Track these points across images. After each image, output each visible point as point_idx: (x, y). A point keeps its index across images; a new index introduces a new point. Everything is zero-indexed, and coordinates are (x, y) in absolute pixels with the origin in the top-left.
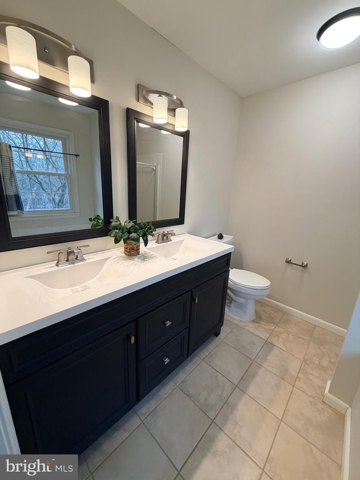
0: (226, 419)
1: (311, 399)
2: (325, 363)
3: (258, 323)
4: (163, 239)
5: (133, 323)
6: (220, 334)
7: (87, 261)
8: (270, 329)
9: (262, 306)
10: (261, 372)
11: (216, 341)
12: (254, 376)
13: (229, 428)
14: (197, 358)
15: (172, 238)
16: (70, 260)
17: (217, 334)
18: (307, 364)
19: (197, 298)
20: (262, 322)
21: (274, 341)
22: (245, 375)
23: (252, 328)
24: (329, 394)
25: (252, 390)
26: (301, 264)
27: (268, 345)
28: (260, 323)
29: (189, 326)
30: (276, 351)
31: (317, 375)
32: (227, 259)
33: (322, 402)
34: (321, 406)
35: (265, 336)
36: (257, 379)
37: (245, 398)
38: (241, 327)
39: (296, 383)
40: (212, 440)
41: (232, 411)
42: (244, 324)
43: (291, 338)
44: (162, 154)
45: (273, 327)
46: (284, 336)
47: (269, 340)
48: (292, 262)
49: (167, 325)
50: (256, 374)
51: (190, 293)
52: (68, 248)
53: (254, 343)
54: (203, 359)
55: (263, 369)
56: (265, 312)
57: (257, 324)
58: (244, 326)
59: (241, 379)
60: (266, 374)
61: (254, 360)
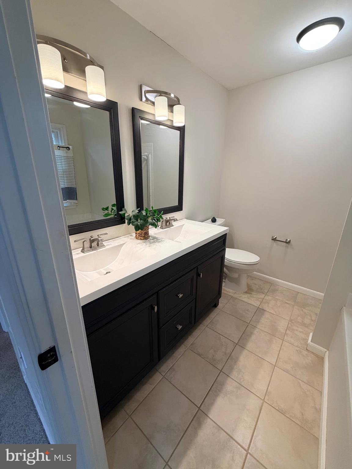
0: (231, 369)
1: (297, 349)
2: (307, 321)
3: (250, 293)
4: (166, 224)
5: (155, 296)
6: (218, 305)
7: (107, 247)
8: (261, 298)
9: (253, 279)
10: (256, 331)
11: (216, 311)
12: (250, 335)
13: (234, 374)
14: (201, 325)
15: (174, 223)
16: (93, 247)
17: (216, 305)
18: (292, 322)
19: (201, 274)
21: (265, 307)
22: (243, 336)
23: (245, 298)
24: (311, 343)
25: (250, 345)
26: (285, 241)
27: (260, 311)
28: (252, 294)
29: (196, 298)
30: (267, 315)
31: (301, 330)
32: (224, 239)
33: (306, 350)
34: (305, 353)
35: (256, 303)
36: (253, 337)
37: (245, 352)
38: (236, 298)
39: (285, 338)
40: (222, 384)
41: (235, 362)
42: (238, 296)
43: (279, 304)
44: (152, 144)
45: (262, 296)
46: (272, 302)
47: (260, 307)
48: (277, 239)
49: (180, 297)
50: (252, 333)
51: (196, 269)
52: (91, 236)
53: (248, 310)
54: (207, 326)
55: (257, 330)
56: (255, 284)
57: (249, 295)
58: (238, 297)
59: (240, 338)
60: (260, 333)
61: (249, 323)
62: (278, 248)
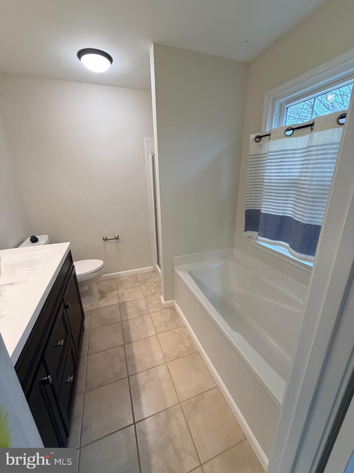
0: (134, 366)
1: (160, 312)
2: (153, 291)
3: (105, 297)
8: (116, 295)
9: (98, 284)
10: (130, 323)
12: (128, 330)
13: (139, 368)
18: (146, 298)
20: (107, 295)
21: (123, 299)
22: (124, 334)
23: (103, 303)
24: (165, 302)
25: (134, 336)
26: (115, 238)
27: (122, 306)
29: (71, 334)
30: (129, 305)
31: (154, 299)
32: (70, 255)
33: (164, 309)
34: (164, 311)
35: (115, 301)
36: (132, 328)
37: (134, 345)
38: (96, 309)
39: (150, 311)
40: (137, 384)
41: (134, 359)
42: (96, 306)
43: (130, 290)
45: (116, 292)
46: (126, 292)
47: (120, 302)
50: (128, 327)
51: (63, 302)
53: (113, 312)
54: (88, 355)
55: (130, 321)
56: (104, 286)
57: (105, 299)
58: (97, 306)
59: (123, 338)
60: (134, 321)
61: (121, 321)
62: (111, 246)
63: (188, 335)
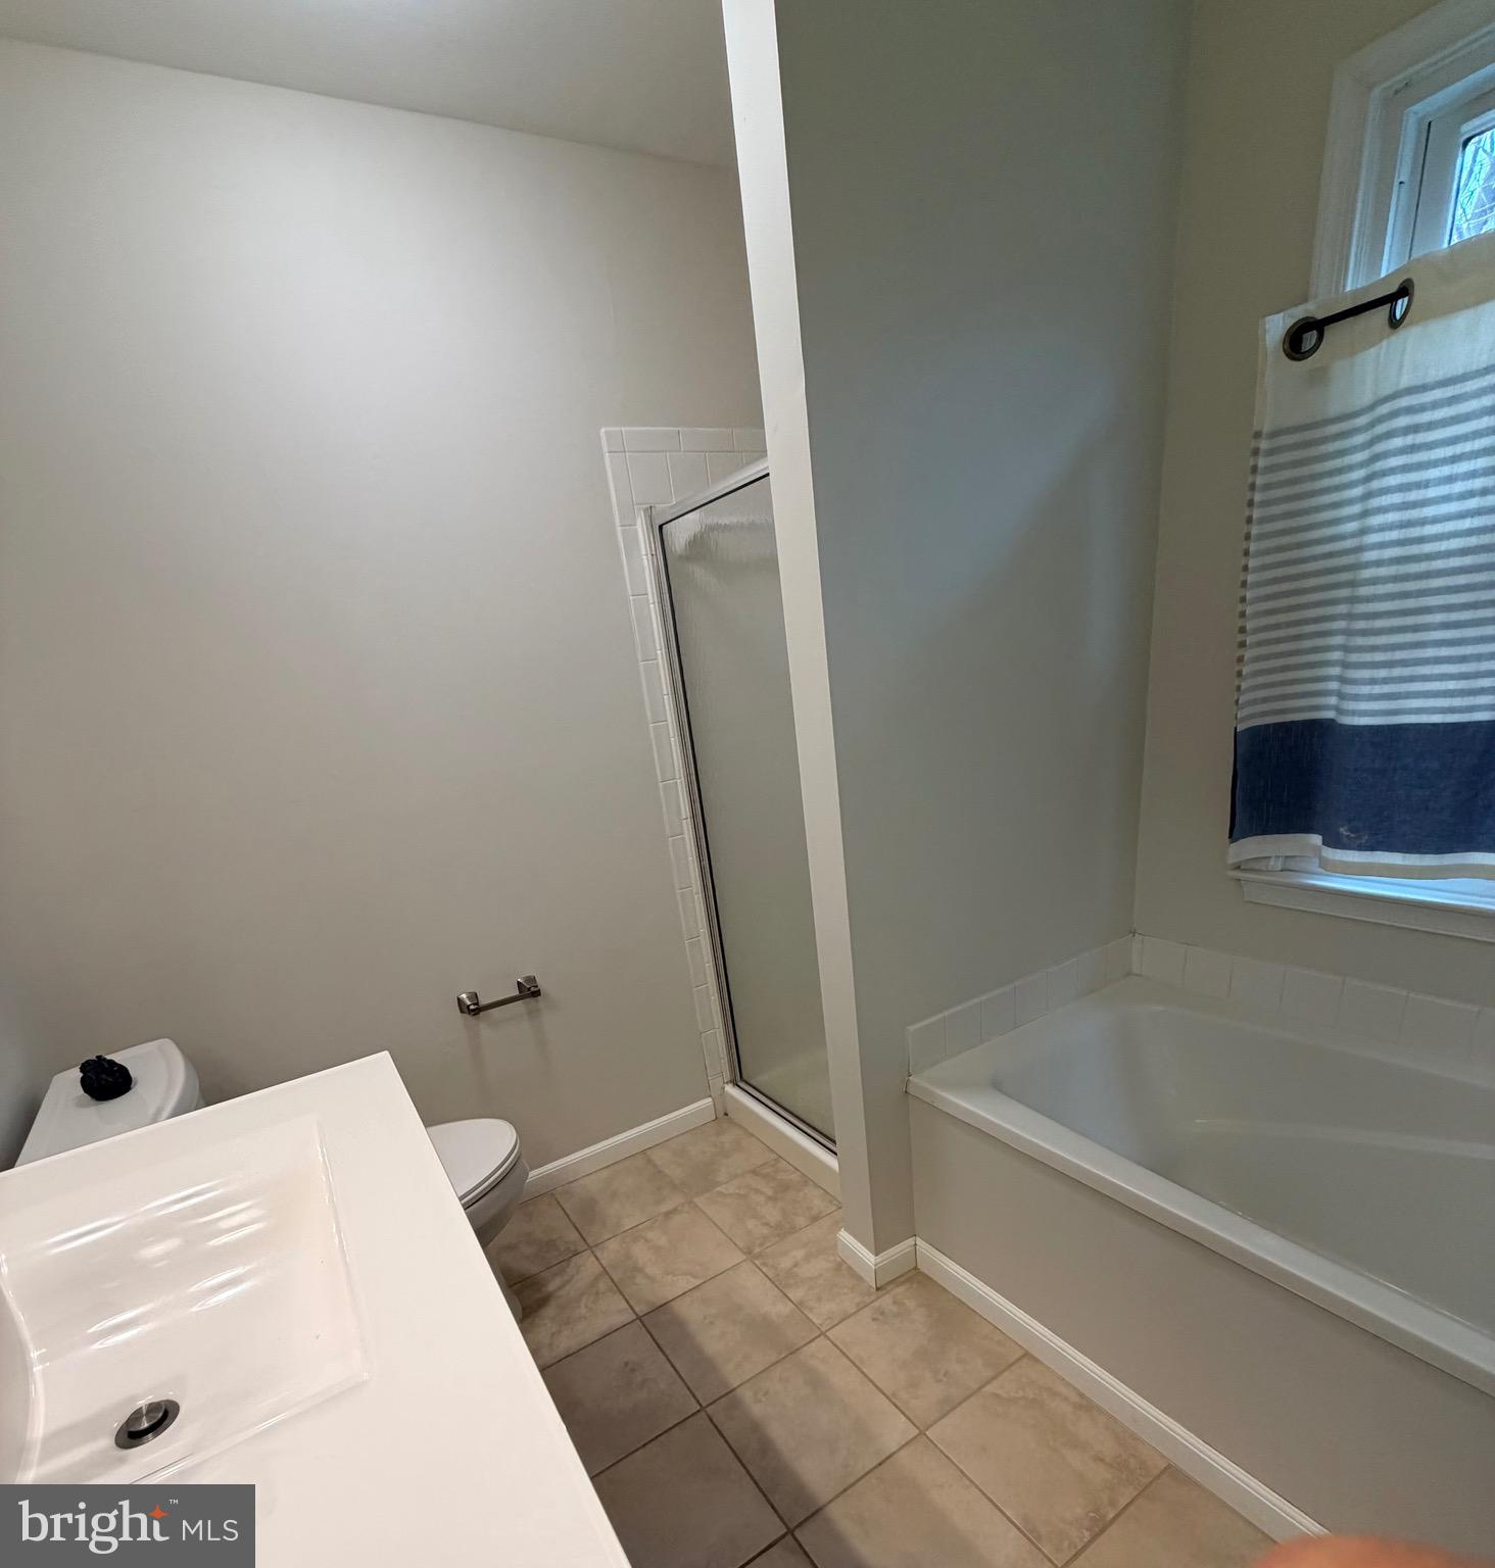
1: (867, 1313)
3: (544, 1301)
8: (597, 1279)
10: (753, 1407)
12: (766, 1447)
18: (759, 1256)
20: (551, 1287)
21: (648, 1291)
26: (516, 992)
27: (661, 1326)
30: (691, 1312)
31: (802, 1253)
33: (880, 1293)
34: (886, 1302)
35: (614, 1311)
36: (777, 1432)
37: (840, 1518)
39: (816, 1322)
43: (658, 1238)
45: (587, 1267)
46: (641, 1253)
47: (641, 1309)
50: (756, 1428)
53: (632, 1368)
55: (747, 1395)
57: (549, 1311)
59: (764, 1495)
60: (766, 1393)
61: (702, 1408)
63: (1074, 1398)
